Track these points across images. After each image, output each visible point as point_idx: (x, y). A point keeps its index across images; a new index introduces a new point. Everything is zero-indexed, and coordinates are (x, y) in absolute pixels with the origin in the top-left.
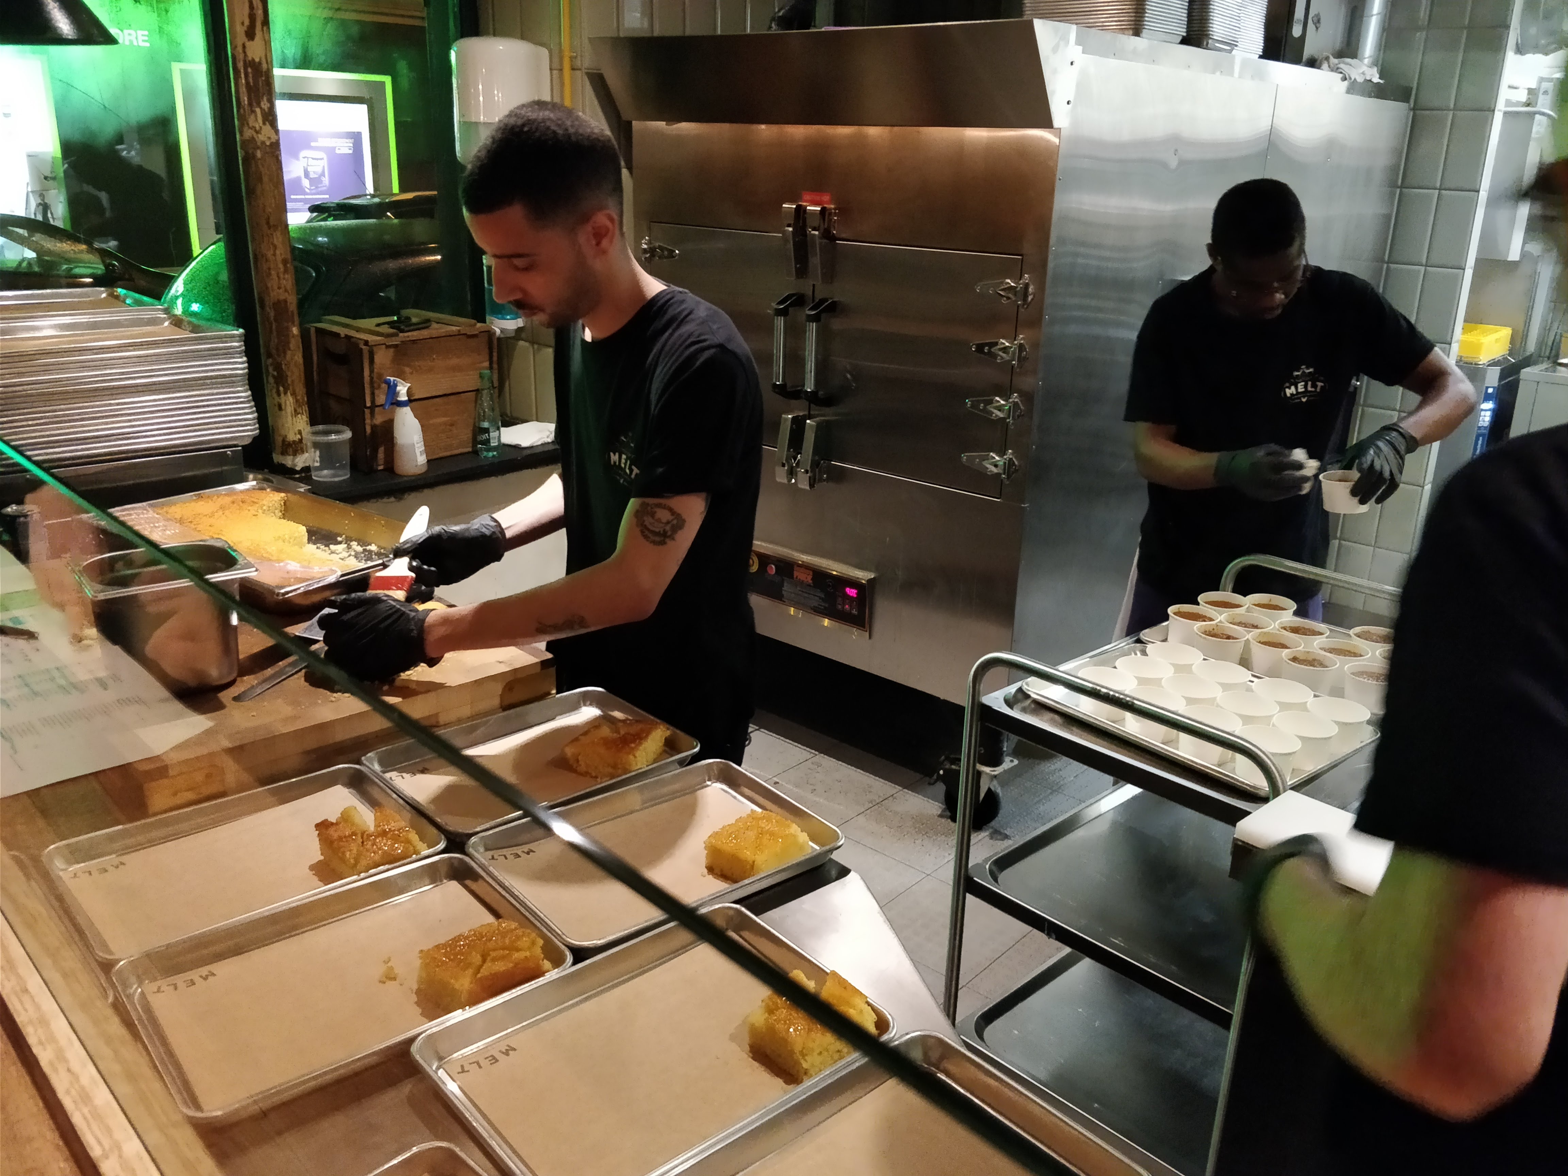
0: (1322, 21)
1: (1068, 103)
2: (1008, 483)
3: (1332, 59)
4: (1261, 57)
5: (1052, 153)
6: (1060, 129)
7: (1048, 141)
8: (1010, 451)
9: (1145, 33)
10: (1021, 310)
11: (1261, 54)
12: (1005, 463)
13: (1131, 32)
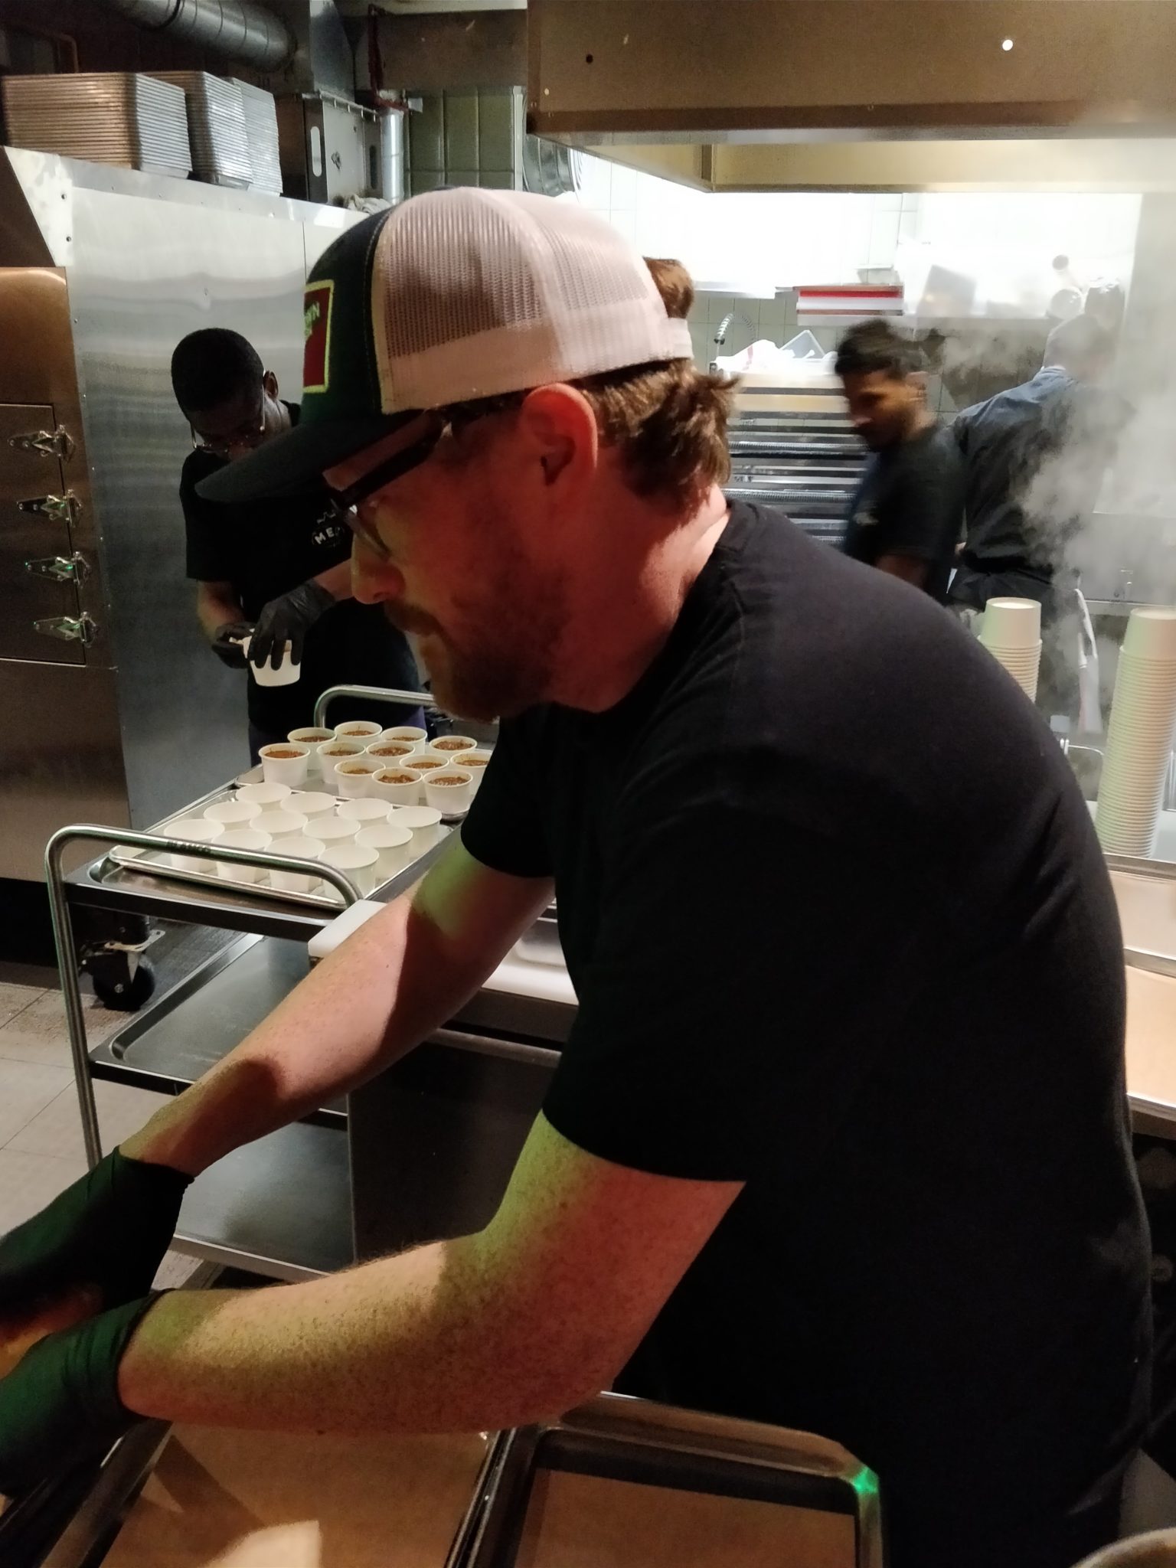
0: (342, 160)
1: (68, 239)
2: (89, 647)
3: (357, 198)
4: (282, 195)
5: (61, 293)
6: (64, 267)
7: (54, 281)
8: (85, 613)
9: (145, 167)
10: (64, 463)
11: (282, 192)
12: (81, 626)
13: (130, 166)
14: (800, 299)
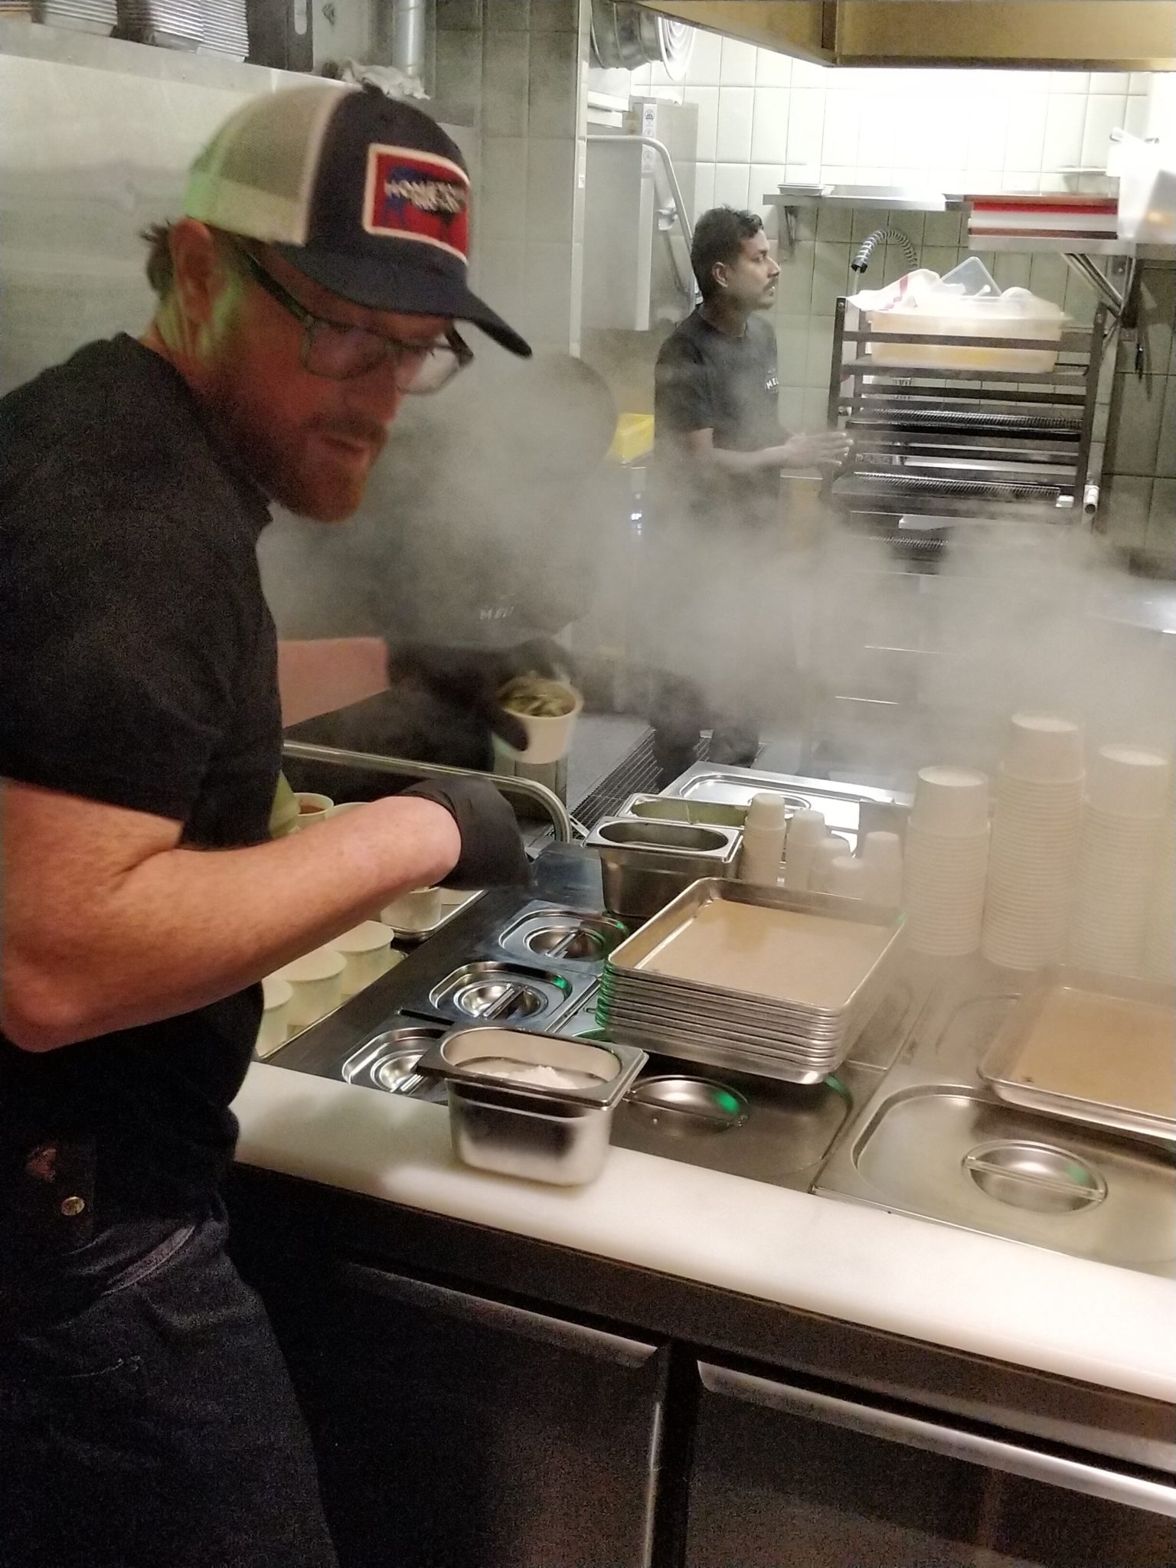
0: (337, 13)
3: (355, 64)
4: (247, 60)
9: (50, 19)
11: (247, 56)
13: (29, 18)
14: (973, 213)
